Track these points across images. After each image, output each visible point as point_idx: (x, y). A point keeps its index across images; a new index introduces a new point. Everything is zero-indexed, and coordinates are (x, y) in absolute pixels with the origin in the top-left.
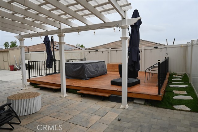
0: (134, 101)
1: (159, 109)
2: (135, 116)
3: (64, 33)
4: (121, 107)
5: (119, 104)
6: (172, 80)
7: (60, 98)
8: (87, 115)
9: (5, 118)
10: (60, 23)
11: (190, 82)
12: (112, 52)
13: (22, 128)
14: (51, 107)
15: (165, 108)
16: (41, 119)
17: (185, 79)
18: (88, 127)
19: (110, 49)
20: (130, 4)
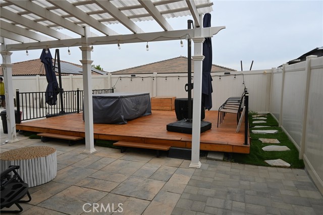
0: (208, 156)
1: (246, 165)
2: (215, 178)
3: (93, 44)
4: (191, 165)
5: (186, 161)
6: (253, 122)
7: (85, 156)
8: (140, 181)
9: (13, 192)
10: (84, 27)
11: (279, 126)
12: (158, 78)
13: (35, 209)
14: (75, 171)
15: (255, 165)
16: (65, 192)
17: (271, 121)
18: (151, 200)
19: (155, 74)
20: (212, 4)
